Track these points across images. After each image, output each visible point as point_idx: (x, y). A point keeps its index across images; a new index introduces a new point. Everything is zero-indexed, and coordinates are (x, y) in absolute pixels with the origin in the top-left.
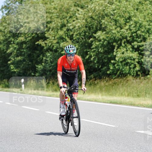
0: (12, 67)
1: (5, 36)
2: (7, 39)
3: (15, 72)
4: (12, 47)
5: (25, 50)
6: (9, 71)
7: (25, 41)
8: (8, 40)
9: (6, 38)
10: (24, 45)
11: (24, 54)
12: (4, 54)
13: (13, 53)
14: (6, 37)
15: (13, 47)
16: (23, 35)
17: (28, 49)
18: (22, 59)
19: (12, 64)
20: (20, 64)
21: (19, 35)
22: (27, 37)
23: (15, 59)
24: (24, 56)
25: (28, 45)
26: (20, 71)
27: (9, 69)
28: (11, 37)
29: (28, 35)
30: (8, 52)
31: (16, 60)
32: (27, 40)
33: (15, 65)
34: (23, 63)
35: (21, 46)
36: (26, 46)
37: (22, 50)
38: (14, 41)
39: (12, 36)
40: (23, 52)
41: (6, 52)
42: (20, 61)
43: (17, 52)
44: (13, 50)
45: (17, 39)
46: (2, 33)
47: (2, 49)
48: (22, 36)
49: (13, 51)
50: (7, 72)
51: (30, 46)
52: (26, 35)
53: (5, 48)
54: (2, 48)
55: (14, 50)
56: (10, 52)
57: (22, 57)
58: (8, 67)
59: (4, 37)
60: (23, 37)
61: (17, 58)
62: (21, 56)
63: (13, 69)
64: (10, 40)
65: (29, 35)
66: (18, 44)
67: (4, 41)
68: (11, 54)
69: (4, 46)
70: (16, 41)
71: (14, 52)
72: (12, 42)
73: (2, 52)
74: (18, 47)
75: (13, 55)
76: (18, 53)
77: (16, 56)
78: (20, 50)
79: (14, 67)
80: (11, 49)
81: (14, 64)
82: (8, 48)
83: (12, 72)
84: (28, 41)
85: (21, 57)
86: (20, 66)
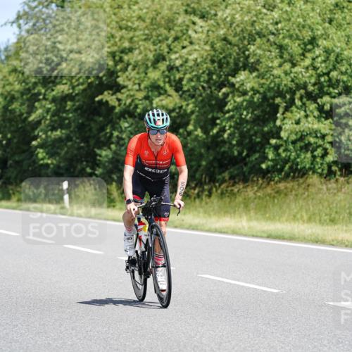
0: (41, 153)
1: (24, 81)
2: (29, 90)
3: (47, 165)
4: (40, 108)
5: (71, 115)
6: (34, 162)
7: (72, 93)
8: (33, 92)
9: (27, 87)
10: (69, 103)
11: (69, 123)
12: (23, 125)
13: (43, 121)
14: (27, 84)
15: (44, 106)
16: (68, 80)
17: (79, 111)
18: (64, 136)
19: (41, 146)
20: (58, 148)
21: (58, 81)
22: (76, 84)
23: (47, 136)
24: (70, 127)
25: (77, 104)
26: (60, 162)
27: (34, 157)
28: (39, 85)
29: (78, 80)
30: (31, 119)
31: (50, 137)
32: (77, 92)
33: (47, 150)
34: (66, 144)
35: (61, 104)
36: (74, 105)
37: (64, 115)
38: (45, 95)
39: (41, 81)
40: (66, 119)
41: (26, 118)
42: (60, 140)
43: (53, 119)
44: (43, 114)
45: (53, 90)
46: (18, 76)
47: (18, 113)
48: (64, 81)
49: (44, 118)
50: (30, 166)
51: (83, 106)
52: (74, 81)
53: (24, 109)
54: (17, 110)
55: (45, 115)
56: (36, 120)
57: (64, 131)
58: (31, 153)
59: (23, 84)
60: (66, 84)
61: (52, 133)
62: (62, 128)
63: (43, 159)
64: (36, 91)
65: (81, 80)
66: (54, 100)
67: (22, 94)
68: (38, 123)
69: (22, 104)
70: (51, 95)
71: (47, 120)
72: (41, 97)
73: (18, 118)
74: (54, 108)
75: (42, 126)
76: (55, 121)
77: (50, 128)
78: (58, 116)
79: (44, 154)
80: (40, 111)
81: (46, 148)
82: (32, 109)
84: (77, 95)
85: (61, 132)
86: (59, 151)
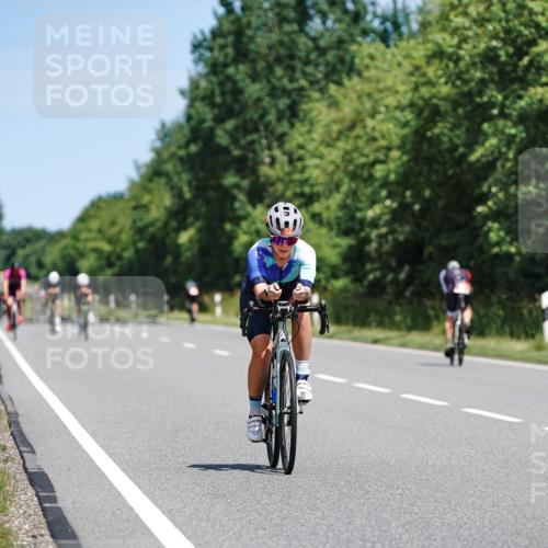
83: (497, 255)
